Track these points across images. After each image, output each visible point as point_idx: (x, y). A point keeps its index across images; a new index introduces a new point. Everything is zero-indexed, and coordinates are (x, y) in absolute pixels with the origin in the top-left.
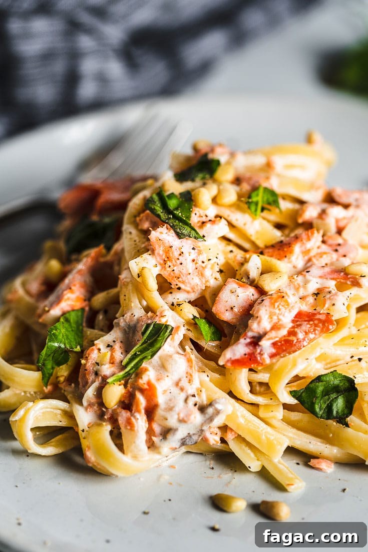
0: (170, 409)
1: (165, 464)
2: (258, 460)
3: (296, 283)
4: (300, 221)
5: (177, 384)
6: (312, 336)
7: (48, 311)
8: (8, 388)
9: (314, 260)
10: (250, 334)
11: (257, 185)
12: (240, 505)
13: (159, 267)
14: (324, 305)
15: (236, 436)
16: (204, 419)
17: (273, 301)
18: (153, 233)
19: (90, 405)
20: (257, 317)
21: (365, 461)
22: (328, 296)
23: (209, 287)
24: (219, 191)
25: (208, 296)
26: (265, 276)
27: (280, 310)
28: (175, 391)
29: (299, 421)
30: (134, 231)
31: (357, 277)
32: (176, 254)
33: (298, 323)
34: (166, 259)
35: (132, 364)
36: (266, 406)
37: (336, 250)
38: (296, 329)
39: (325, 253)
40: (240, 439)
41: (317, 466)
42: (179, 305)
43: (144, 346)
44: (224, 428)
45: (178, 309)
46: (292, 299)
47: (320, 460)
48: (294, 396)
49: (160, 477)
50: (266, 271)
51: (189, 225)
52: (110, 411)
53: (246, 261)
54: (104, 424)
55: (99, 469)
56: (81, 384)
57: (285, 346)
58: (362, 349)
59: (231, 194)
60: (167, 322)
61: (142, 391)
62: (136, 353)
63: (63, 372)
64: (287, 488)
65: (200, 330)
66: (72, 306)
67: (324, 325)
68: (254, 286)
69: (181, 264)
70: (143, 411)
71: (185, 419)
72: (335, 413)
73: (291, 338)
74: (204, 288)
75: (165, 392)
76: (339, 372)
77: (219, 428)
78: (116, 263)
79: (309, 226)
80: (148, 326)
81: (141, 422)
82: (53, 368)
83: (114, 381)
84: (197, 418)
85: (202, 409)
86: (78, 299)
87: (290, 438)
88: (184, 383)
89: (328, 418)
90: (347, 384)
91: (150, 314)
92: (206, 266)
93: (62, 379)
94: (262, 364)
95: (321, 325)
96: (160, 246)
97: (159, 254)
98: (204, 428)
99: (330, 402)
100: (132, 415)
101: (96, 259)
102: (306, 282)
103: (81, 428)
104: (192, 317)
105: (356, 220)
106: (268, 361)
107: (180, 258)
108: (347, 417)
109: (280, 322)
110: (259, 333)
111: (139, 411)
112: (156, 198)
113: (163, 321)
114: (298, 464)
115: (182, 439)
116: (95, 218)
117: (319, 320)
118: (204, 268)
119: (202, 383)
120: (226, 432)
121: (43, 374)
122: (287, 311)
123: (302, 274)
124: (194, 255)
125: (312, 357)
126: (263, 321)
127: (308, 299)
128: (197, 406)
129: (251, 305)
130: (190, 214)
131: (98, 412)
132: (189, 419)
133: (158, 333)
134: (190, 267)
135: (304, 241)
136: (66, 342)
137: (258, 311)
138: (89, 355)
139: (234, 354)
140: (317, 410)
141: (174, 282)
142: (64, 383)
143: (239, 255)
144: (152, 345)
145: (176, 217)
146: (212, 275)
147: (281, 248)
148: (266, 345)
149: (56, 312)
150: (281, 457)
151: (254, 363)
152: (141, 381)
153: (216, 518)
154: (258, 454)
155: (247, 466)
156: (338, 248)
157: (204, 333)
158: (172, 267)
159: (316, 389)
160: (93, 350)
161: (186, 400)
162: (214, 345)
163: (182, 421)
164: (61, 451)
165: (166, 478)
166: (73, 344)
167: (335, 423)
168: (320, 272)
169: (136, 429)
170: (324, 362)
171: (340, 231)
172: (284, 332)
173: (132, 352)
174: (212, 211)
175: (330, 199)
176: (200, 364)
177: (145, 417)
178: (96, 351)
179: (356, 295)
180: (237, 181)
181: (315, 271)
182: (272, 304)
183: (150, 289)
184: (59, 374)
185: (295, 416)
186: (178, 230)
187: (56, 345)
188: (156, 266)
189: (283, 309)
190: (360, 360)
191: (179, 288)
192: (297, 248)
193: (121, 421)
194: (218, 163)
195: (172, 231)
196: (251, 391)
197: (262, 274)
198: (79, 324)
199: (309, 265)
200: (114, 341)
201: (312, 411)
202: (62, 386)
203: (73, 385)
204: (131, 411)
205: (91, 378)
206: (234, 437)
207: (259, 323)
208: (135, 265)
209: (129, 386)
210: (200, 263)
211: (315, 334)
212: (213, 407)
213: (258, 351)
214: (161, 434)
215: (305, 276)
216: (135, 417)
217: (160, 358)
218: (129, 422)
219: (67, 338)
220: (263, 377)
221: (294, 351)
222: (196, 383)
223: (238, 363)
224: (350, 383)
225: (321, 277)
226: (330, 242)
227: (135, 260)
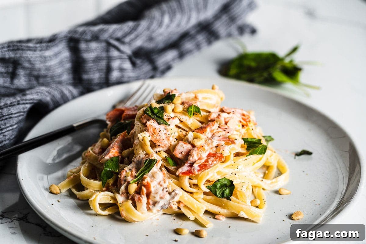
0: (157, 193)
1: (155, 218)
2: (193, 215)
3: (208, 143)
4: (209, 119)
5: (159, 184)
6: (215, 163)
7: (104, 157)
8: (87, 189)
9: (215, 134)
10: (189, 162)
11: (191, 105)
12: (186, 232)
13: (151, 137)
14: (220, 150)
15: (184, 205)
16: (171, 197)
17: (198, 148)
18: (148, 122)
19: (123, 193)
20: (192, 155)
21: (238, 215)
22: (221, 147)
23: (172, 145)
24: (175, 107)
25: (171, 149)
26: (195, 139)
27: (201, 152)
28: (159, 186)
29: (211, 200)
30: (140, 124)
31: (234, 140)
32: (158, 131)
33: (209, 157)
34: (154, 133)
35: (140, 175)
36: (197, 193)
37: (225, 130)
38: (208, 160)
39: (220, 131)
40: (186, 206)
41: (218, 218)
42: (159, 152)
43: (145, 168)
44: (179, 202)
45: (159, 153)
46: (206, 147)
47: (219, 216)
48: (208, 188)
49: (152, 223)
50: (196, 138)
51: (163, 119)
52: (131, 195)
53: (187, 135)
54: (129, 200)
55: (127, 219)
56: (118, 185)
57: (204, 167)
58: (236, 170)
59: (180, 108)
60: (154, 158)
61: (145, 186)
62: (141, 171)
63: (111, 181)
64: (206, 225)
65: (168, 161)
66: (114, 155)
67: (220, 158)
68: (191, 144)
69: (160, 135)
70: (145, 195)
71: (163, 197)
72: (225, 195)
73: (206, 163)
74: (169, 145)
75: (154, 186)
76: (226, 178)
77: (177, 202)
78: (132, 138)
79: (213, 121)
80: (147, 160)
81: (144, 199)
82: (106, 180)
83: (133, 182)
84: (168, 197)
85: (170, 193)
86: (116, 152)
87: (206, 206)
88: (162, 183)
89: (222, 198)
90: (230, 183)
91: (147, 156)
92: (170, 136)
93: (110, 184)
94: (194, 174)
95: (218, 158)
96: (151, 128)
97: (150, 131)
98: (171, 201)
99: (223, 191)
100: (141, 196)
101: (124, 136)
102: (212, 142)
103: (119, 202)
104: (165, 157)
105: (233, 118)
106: (197, 173)
107: (159, 133)
108: (230, 197)
109: (202, 157)
110: (193, 161)
111: (143, 195)
112: (149, 109)
113: (153, 158)
114: (210, 218)
115: (162, 206)
116: (122, 121)
117: (218, 156)
118: (169, 137)
119: (169, 183)
120: (180, 204)
121: (103, 183)
122: (204, 152)
123: (210, 139)
124: (165, 132)
125: (215, 171)
126: (195, 156)
127: (213, 149)
128: (168, 192)
129: (189, 151)
130: (163, 115)
131: (126, 196)
132: (164, 197)
133: (151, 163)
134: (164, 136)
135: (211, 126)
136: (112, 168)
137: (192, 153)
138: (122, 173)
139: (183, 170)
140: (218, 194)
141: (157, 143)
142: (111, 186)
143: (184, 133)
144: (148, 168)
145: (157, 116)
146: (173, 140)
147: (201, 130)
148: (196, 166)
149: (107, 157)
150: (203, 214)
151: (191, 174)
152: (144, 182)
153: (176, 237)
154: (194, 213)
155: (189, 217)
156: (226, 129)
157: (170, 163)
158: (156, 136)
159: (217, 185)
160: (123, 171)
161: (163, 190)
162: (174, 168)
163: (161, 198)
164: (111, 213)
165: (155, 223)
166: (115, 169)
167: (225, 199)
168: (219, 138)
169: (142, 201)
170: (220, 175)
171: (226, 123)
172: (203, 161)
173: (140, 171)
174: (172, 115)
175: (222, 111)
176: (169, 176)
177: (146, 197)
178: (125, 172)
179: (233, 148)
180: (183, 103)
181: (216, 138)
182: (198, 149)
183: (147, 145)
184: (109, 182)
185: (209, 197)
186: (158, 121)
187: (108, 169)
188: (149, 136)
189: (203, 152)
190: (235, 174)
191: (159, 146)
192: (208, 129)
193: (136, 199)
194: (174, 95)
195: (156, 122)
196: (190, 187)
197: (194, 139)
198: (117, 163)
199: (213, 136)
200: (132, 168)
201: (216, 195)
202: (110, 187)
203: (115, 186)
204: (140, 194)
205: (123, 182)
206: (183, 206)
207: (193, 157)
208: (140, 136)
209: (139, 184)
210: (168, 135)
211: (216, 162)
212: (174, 192)
213: (193, 169)
214: (153, 204)
215: (212, 140)
216: (142, 197)
217: (152, 173)
218: (139, 199)
219: (113, 167)
220: (195, 181)
221: (208, 169)
222: (167, 183)
223: (184, 174)
224: (231, 182)
225: (218, 140)
226: (222, 127)
227: (141, 134)
